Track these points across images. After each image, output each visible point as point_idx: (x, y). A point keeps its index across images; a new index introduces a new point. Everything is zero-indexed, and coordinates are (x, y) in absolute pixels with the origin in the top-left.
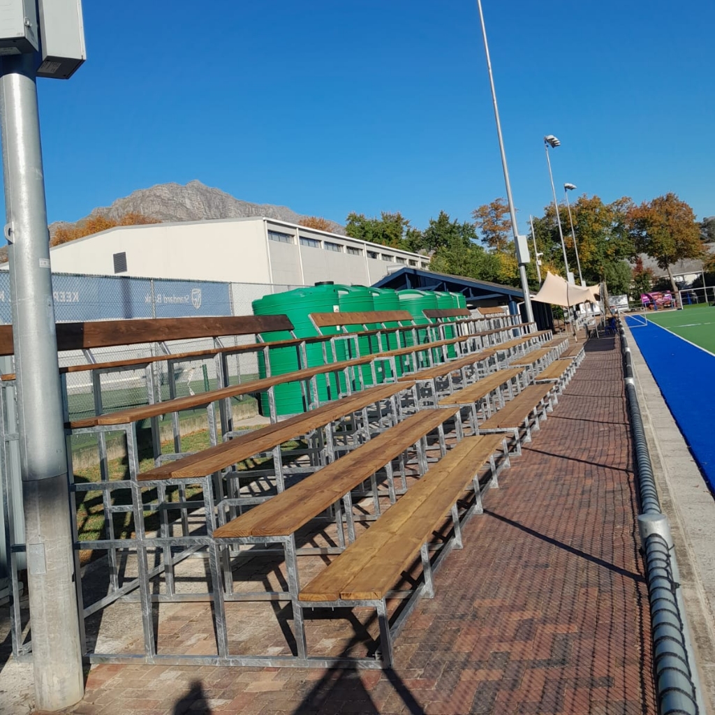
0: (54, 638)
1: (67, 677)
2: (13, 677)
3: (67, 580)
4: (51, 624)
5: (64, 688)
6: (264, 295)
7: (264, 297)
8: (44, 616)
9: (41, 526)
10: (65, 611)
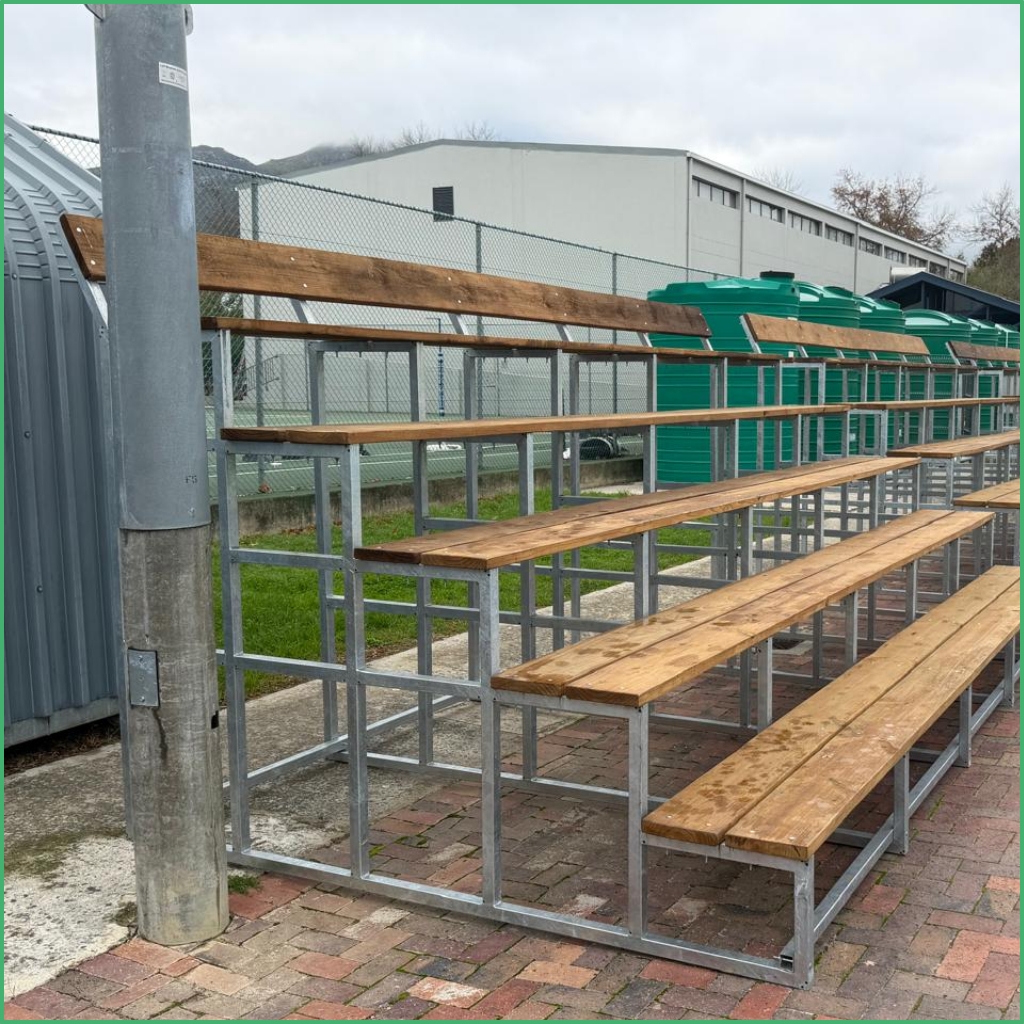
0: (170, 823)
1: (193, 893)
2: (119, 865)
3: (201, 723)
4: (164, 797)
5: (186, 912)
6: (671, 282)
7: (670, 286)
8: (152, 782)
9: (150, 618)
10: (194, 779)
